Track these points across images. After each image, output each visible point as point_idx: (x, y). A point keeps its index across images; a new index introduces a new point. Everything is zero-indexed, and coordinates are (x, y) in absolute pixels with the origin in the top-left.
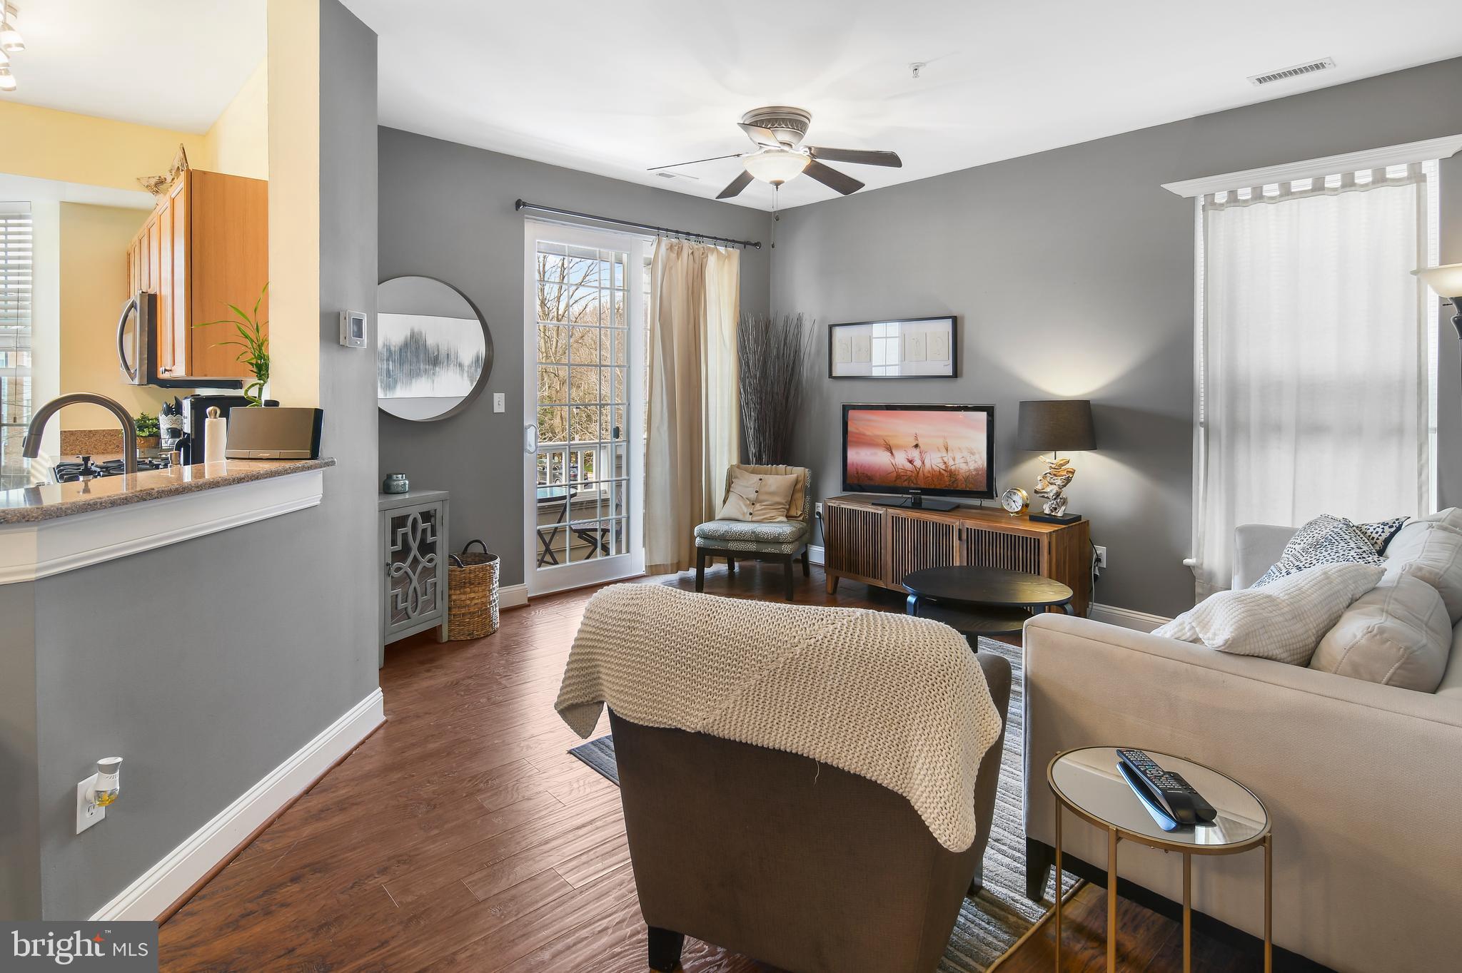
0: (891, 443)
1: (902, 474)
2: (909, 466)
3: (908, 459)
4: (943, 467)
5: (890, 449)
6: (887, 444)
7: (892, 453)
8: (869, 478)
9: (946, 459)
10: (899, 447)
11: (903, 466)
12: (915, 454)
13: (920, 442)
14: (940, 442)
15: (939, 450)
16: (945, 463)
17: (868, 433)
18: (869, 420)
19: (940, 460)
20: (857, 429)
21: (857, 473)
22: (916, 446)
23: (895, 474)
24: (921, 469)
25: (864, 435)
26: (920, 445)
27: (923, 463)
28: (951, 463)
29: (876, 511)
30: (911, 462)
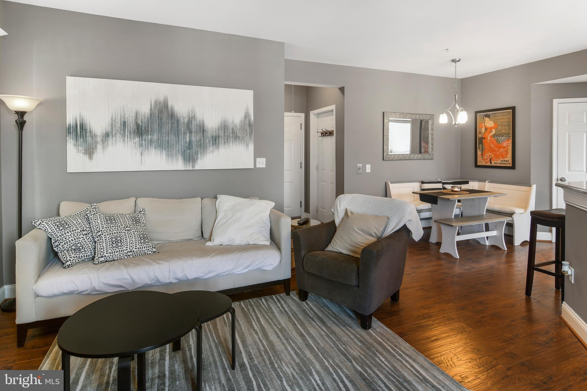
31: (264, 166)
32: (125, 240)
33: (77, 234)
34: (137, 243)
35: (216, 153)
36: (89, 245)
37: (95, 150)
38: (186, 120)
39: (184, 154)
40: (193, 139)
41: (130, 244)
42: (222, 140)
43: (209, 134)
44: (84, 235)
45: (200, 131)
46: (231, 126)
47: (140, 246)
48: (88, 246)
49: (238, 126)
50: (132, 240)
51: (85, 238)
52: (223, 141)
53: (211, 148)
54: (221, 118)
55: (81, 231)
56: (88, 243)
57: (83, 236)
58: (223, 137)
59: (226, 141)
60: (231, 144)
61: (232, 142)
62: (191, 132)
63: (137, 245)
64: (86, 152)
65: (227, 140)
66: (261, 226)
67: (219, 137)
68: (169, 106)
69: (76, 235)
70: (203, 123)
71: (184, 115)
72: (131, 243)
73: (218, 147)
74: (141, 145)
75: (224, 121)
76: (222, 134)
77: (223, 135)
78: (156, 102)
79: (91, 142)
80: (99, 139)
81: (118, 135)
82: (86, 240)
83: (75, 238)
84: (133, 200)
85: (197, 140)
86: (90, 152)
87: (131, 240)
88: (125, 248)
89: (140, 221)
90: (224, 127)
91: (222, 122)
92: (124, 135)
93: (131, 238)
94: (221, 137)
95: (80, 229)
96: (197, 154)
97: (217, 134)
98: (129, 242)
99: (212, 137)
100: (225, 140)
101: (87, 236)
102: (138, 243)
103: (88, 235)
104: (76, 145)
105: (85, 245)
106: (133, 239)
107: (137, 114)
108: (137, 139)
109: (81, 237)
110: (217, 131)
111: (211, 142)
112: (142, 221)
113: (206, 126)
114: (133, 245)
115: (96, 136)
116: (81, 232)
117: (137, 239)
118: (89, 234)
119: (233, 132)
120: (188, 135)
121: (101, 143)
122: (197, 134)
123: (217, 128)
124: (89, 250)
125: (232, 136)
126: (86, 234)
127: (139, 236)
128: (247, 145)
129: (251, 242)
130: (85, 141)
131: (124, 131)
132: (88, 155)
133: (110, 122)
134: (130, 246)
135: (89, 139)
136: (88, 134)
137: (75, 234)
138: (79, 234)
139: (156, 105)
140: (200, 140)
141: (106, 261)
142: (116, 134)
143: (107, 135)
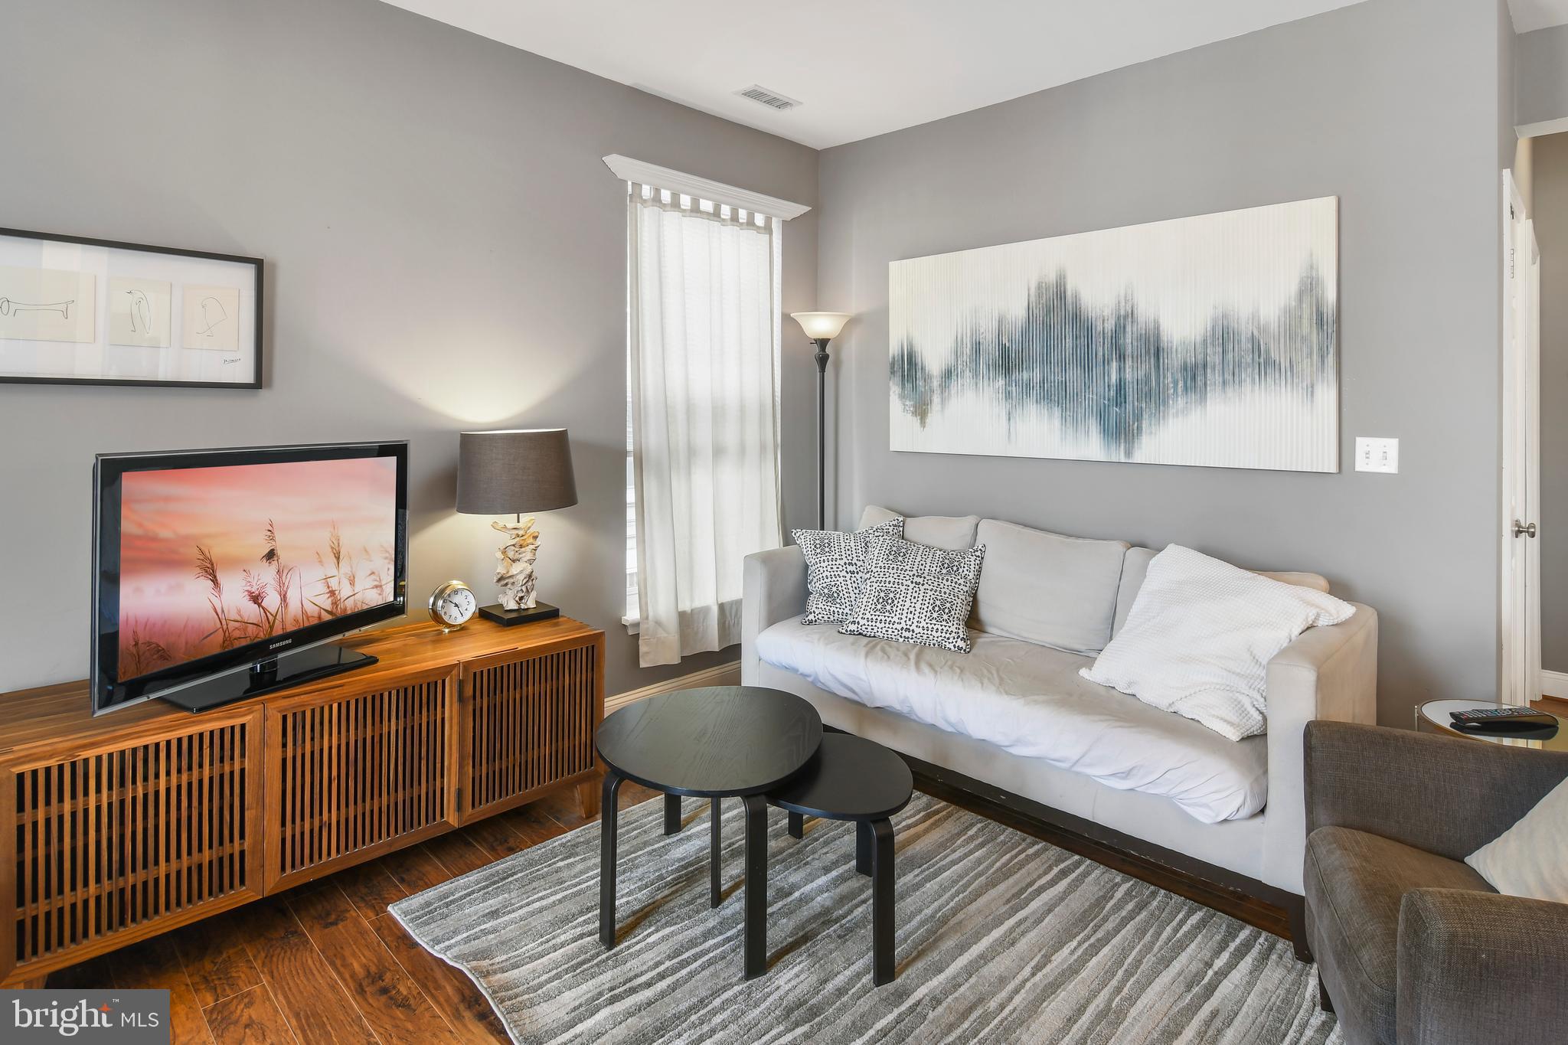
0: (216, 551)
1: (237, 634)
2: (251, 611)
3: (250, 593)
4: (328, 605)
5: (210, 571)
6: (206, 558)
7: (215, 581)
8: (162, 653)
9: (333, 583)
10: (236, 563)
11: (239, 612)
12: (266, 577)
13: (281, 543)
14: (322, 538)
15: (320, 562)
16: (332, 593)
17: (165, 533)
18: (167, 499)
19: (321, 588)
20: (140, 525)
21: (136, 644)
22: (271, 555)
23: (219, 637)
24: (279, 617)
25: (155, 539)
26: (279, 552)
27: (284, 598)
28: (345, 591)
29: (227, 723)
30: (256, 599)
31: (1391, 467)
32: (901, 603)
33: (838, 568)
34: (923, 616)
35: (1195, 416)
36: (852, 594)
37: (929, 407)
38: (1110, 325)
39: (1102, 416)
40: (1129, 375)
41: (907, 613)
42: (1214, 377)
43: (1173, 361)
44: (848, 573)
45: (1148, 352)
46: (1245, 329)
47: (927, 623)
48: (848, 595)
49: (1274, 327)
50: (914, 607)
51: (848, 579)
52: (1219, 379)
53: (1181, 401)
54: (1215, 307)
55: (845, 564)
56: (850, 591)
57: (845, 574)
58: (1218, 368)
59: (1230, 377)
60: (1247, 387)
61: (1248, 380)
62: (1122, 358)
63: (922, 620)
64: (916, 411)
65: (1232, 375)
66: (1238, 671)
67: (1205, 366)
68: (1069, 293)
69: (835, 569)
70: (1157, 328)
71: (1107, 312)
72: (911, 612)
73: (1203, 399)
74: (1008, 395)
75: (1225, 316)
76: (1214, 358)
77: (1218, 359)
78: (1039, 287)
79: (923, 390)
80: (936, 383)
81: (967, 373)
82: (849, 582)
83: (832, 574)
84: (971, 520)
85: (1139, 378)
86: (921, 411)
87: (913, 605)
88: (896, 619)
89: (961, 570)
90: (1223, 335)
91: (1215, 320)
92: (976, 374)
93: (915, 601)
94: (1214, 368)
95: (845, 560)
96: (1138, 418)
97: (1200, 357)
98: (908, 609)
99: (1185, 368)
100: (1226, 376)
101: (853, 576)
102: (926, 616)
103: (856, 574)
104: (902, 397)
105: (844, 592)
106: (918, 606)
107: (1000, 322)
108: (1001, 382)
109: (841, 575)
110: (1199, 350)
111: (1181, 384)
112: (966, 572)
113: (1164, 338)
114: (914, 618)
115: (930, 377)
116: (845, 566)
117: (925, 607)
118: (858, 573)
119: (1256, 346)
120: (1114, 364)
121: (939, 392)
122: (1139, 361)
123: (1199, 339)
124: (848, 603)
125: (1249, 360)
126: (853, 573)
127: (932, 601)
128: (1311, 390)
129: (1187, 710)
130: (914, 388)
131: (977, 362)
132: (919, 418)
133: (953, 345)
134: (906, 617)
135: (920, 383)
136: (919, 374)
137: (835, 567)
138: (841, 569)
139: (1039, 296)
140: (1148, 377)
141: (860, 634)
142: (963, 371)
143: (948, 374)
